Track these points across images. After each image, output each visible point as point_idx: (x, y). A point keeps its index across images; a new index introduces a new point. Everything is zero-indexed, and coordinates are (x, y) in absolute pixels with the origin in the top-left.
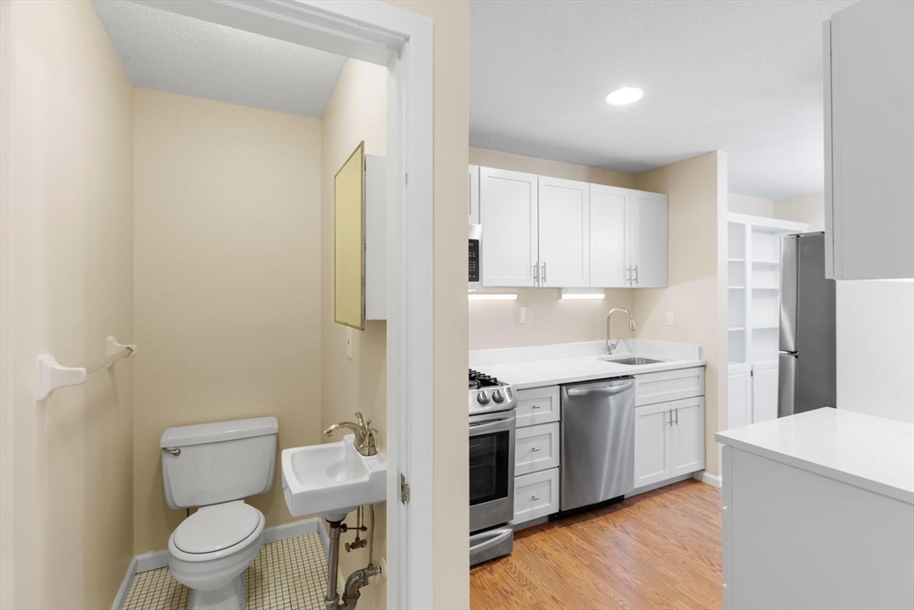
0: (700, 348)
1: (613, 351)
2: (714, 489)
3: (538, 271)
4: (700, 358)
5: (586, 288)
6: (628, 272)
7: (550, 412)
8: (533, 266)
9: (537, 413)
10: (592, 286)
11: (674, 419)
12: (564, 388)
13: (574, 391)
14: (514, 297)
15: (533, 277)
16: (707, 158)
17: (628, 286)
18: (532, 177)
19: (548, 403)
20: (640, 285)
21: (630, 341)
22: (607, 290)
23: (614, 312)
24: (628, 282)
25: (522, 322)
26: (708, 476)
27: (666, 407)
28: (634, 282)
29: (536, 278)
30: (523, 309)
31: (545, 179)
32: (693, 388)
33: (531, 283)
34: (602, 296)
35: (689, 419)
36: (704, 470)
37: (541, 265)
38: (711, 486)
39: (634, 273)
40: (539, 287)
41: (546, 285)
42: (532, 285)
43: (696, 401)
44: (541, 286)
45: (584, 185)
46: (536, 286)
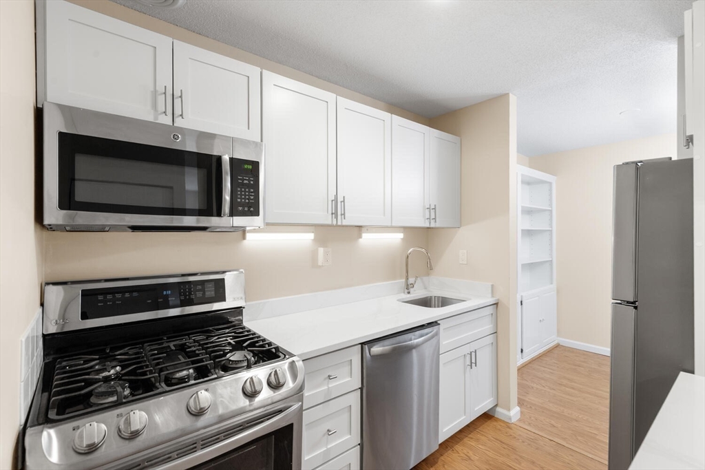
0: (492, 286)
1: (411, 290)
2: (508, 425)
3: (337, 206)
4: (493, 297)
5: (387, 227)
6: (427, 211)
7: (349, 379)
8: (330, 199)
9: (333, 384)
10: (393, 225)
11: (473, 361)
12: (366, 347)
13: (377, 349)
14: (311, 236)
15: (330, 212)
16: (500, 100)
17: (427, 225)
18: (330, 96)
19: (347, 369)
20: (438, 225)
21: (425, 278)
22: (406, 229)
23: (413, 251)
24: (427, 222)
25: (320, 264)
26: (500, 411)
27: (467, 350)
28: (432, 221)
29: (335, 214)
30: (321, 250)
31: (344, 102)
32: (487, 327)
33: (328, 220)
34: (401, 236)
35: (485, 358)
36: (496, 405)
37: (340, 199)
38: (504, 422)
39: (432, 212)
40: (337, 226)
41: (345, 223)
42: (330, 223)
43: (490, 339)
44: (339, 223)
45: (386, 116)
46: (335, 223)
